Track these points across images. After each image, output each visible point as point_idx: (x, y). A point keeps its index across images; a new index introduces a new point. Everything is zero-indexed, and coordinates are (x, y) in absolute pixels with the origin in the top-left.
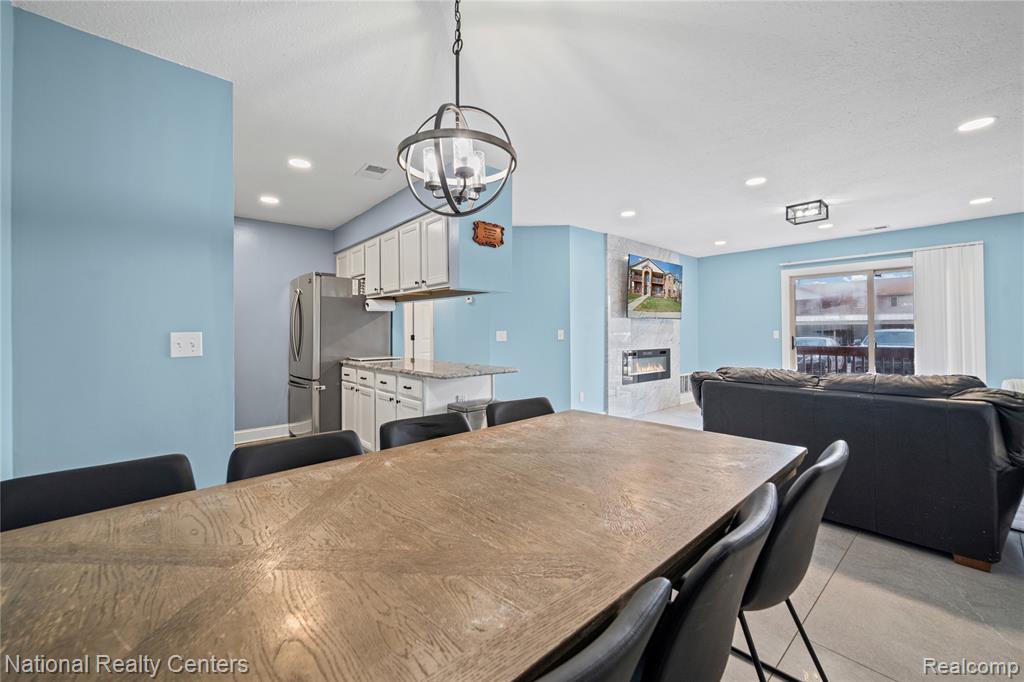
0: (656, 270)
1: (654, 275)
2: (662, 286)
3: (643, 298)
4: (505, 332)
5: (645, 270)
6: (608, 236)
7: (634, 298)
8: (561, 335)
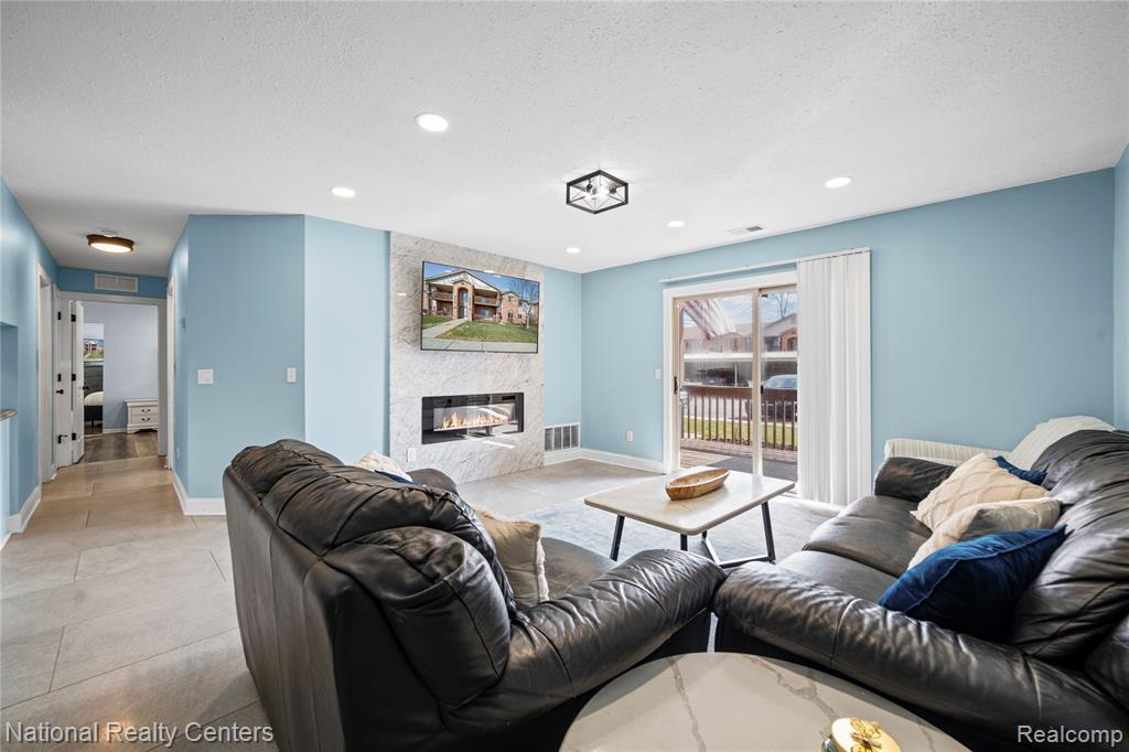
0: (480, 285)
1: (477, 293)
2: (495, 308)
3: (455, 323)
4: (212, 371)
5: (460, 285)
6: (392, 235)
7: (436, 322)
8: (292, 375)
